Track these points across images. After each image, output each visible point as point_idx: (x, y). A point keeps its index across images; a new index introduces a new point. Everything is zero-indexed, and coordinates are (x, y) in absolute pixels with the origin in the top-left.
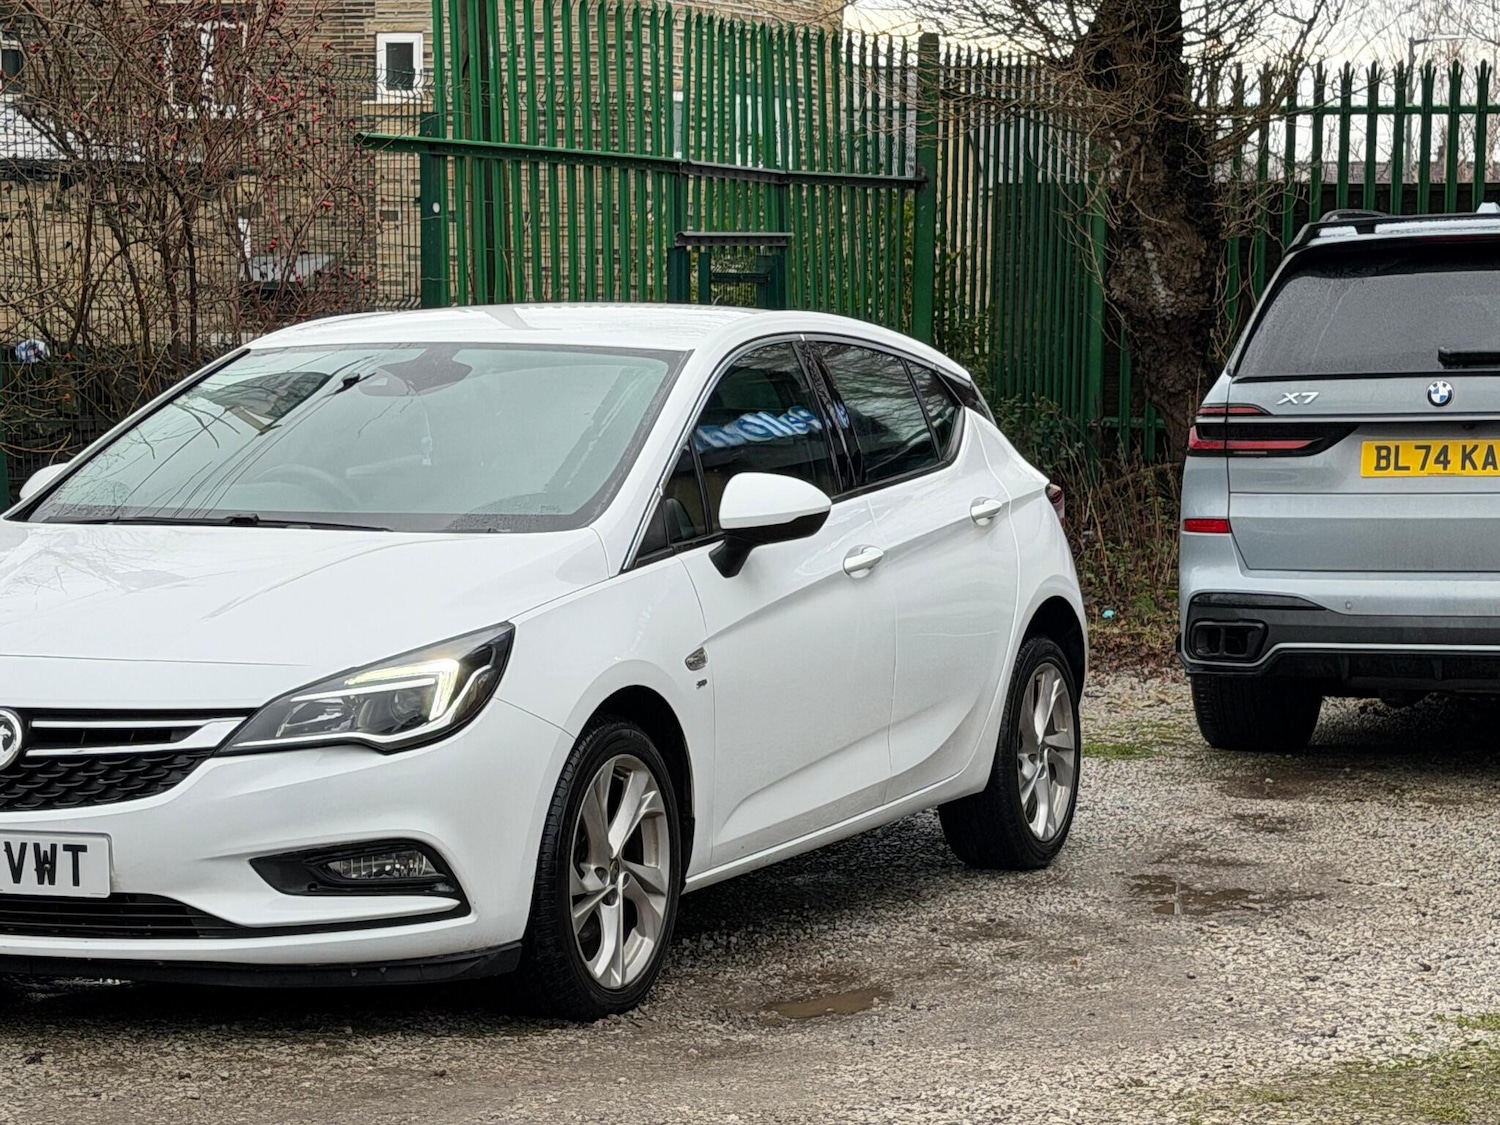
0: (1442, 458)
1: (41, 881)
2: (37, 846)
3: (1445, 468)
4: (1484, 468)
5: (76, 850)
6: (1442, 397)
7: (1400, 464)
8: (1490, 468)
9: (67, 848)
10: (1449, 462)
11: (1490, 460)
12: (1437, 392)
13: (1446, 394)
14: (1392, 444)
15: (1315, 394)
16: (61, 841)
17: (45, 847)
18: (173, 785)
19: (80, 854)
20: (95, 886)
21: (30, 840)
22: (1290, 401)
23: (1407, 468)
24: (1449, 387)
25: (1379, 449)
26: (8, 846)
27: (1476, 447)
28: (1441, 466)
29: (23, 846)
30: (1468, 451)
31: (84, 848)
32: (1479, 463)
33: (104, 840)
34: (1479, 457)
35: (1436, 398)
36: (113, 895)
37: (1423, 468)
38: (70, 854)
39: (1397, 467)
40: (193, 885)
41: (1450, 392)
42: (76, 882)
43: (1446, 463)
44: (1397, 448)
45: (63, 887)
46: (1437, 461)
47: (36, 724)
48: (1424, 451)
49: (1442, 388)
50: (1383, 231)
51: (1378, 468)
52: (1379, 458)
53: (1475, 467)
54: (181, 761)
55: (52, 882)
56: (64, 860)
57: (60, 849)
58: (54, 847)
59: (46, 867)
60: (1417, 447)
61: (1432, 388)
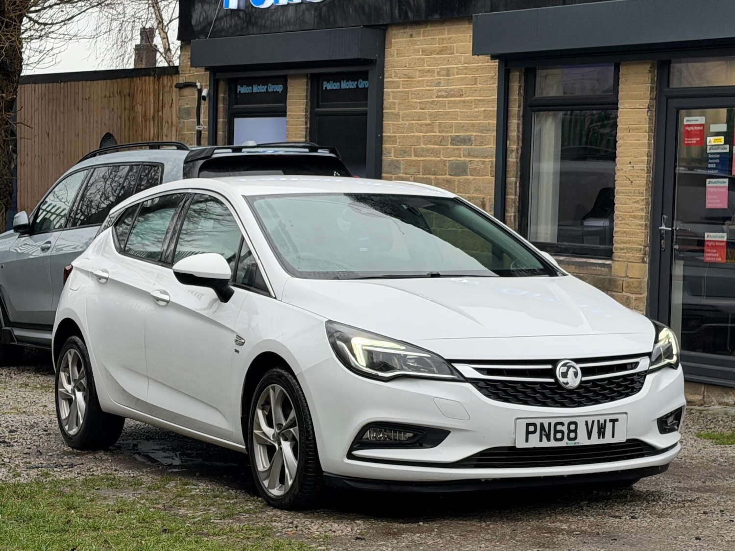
1: (599, 438)
2: (598, 421)
5: (614, 421)
9: (611, 421)
16: (608, 418)
17: (602, 421)
18: (641, 388)
19: (616, 423)
20: (621, 437)
21: (596, 419)
26: (587, 422)
29: (593, 422)
31: (617, 420)
33: (625, 415)
36: (627, 440)
38: (611, 423)
42: (613, 436)
45: (608, 439)
55: (603, 437)
56: (609, 426)
57: (608, 421)
58: (605, 421)
59: (601, 432)
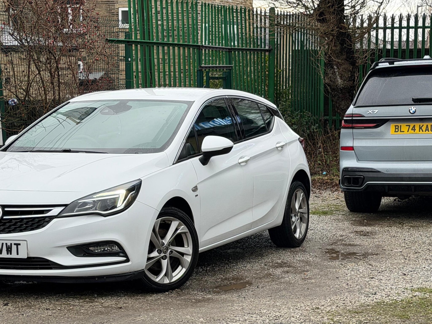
0: (413, 129)
1: (8, 254)
2: (6, 244)
3: (414, 131)
4: (425, 131)
5: (17, 245)
6: (413, 111)
7: (402, 131)
8: (427, 131)
9: (15, 244)
10: (415, 130)
11: (427, 129)
12: (412, 110)
13: (414, 110)
14: (399, 125)
15: (378, 111)
16: (13, 242)
17: (9, 244)
18: (45, 226)
19: (19, 246)
20: (23, 255)
21: (5, 242)
22: (370, 113)
23: (404, 132)
24: (415, 108)
25: (396, 126)
27: (423, 125)
28: (413, 131)
29: (3, 244)
30: (421, 126)
31: (20, 244)
32: (424, 130)
33: (25, 242)
34: (424, 128)
35: (411, 112)
36: (28, 257)
37: (408, 131)
39: (401, 131)
40: (50, 254)
41: (415, 110)
42: (18, 254)
43: (414, 130)
44: (401, 126)
45: (14, 255)
46: (412, 129)
47: (6, 209)
48: (408, 127)
49: (413, 109)
50: (397, 64)
51: (395, 131)
52: (396, 129)
53: (423, 131)
54: (47, 219)
55: (11, 254)
56: (14, 248)
57: (13, 245)
58: (11, 244)
59: (9, 250)
60: (407, 126)
61: (410, 109)
